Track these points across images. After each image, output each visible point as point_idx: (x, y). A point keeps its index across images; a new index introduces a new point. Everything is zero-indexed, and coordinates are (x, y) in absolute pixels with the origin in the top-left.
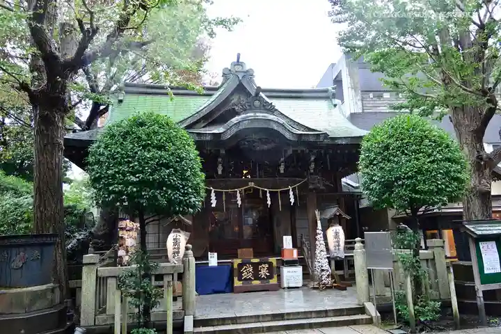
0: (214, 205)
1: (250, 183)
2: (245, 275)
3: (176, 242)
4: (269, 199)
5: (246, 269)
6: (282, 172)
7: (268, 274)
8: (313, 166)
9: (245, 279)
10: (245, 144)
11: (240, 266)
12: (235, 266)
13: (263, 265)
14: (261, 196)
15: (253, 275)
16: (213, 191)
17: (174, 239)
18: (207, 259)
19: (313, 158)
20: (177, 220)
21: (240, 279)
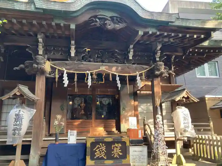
0: (66, 86)
1: (101, 67)
2: (97, 154)
3: (18, 117)
4: (118, 82)
5: (98, 148)
6: (131, 58)
7: (121, 154)
8: (159, 54)
9: (98, 158)
10: (96, 21)
11: (93, 144)
12: (88, 145)
13: (116, 145)
14: (111, 79)
15: (106, 154)
16: (65, 72)
17: (16, 115)
18: (67, 136)
19: (159, 47)
20: (18, 94)
21: (92, 159)
